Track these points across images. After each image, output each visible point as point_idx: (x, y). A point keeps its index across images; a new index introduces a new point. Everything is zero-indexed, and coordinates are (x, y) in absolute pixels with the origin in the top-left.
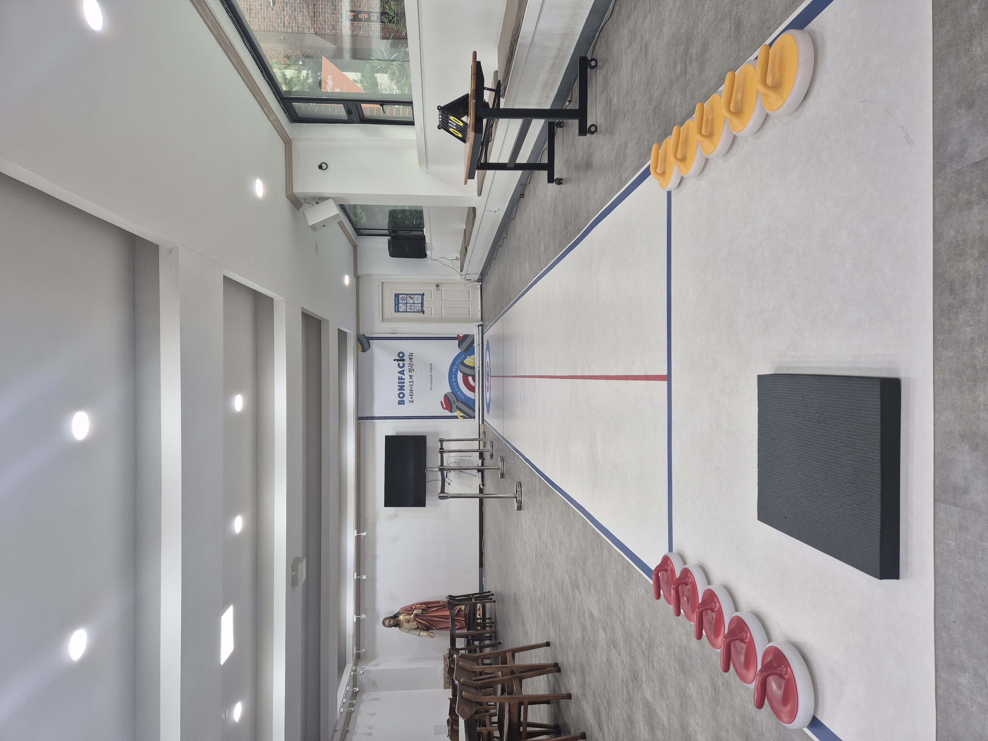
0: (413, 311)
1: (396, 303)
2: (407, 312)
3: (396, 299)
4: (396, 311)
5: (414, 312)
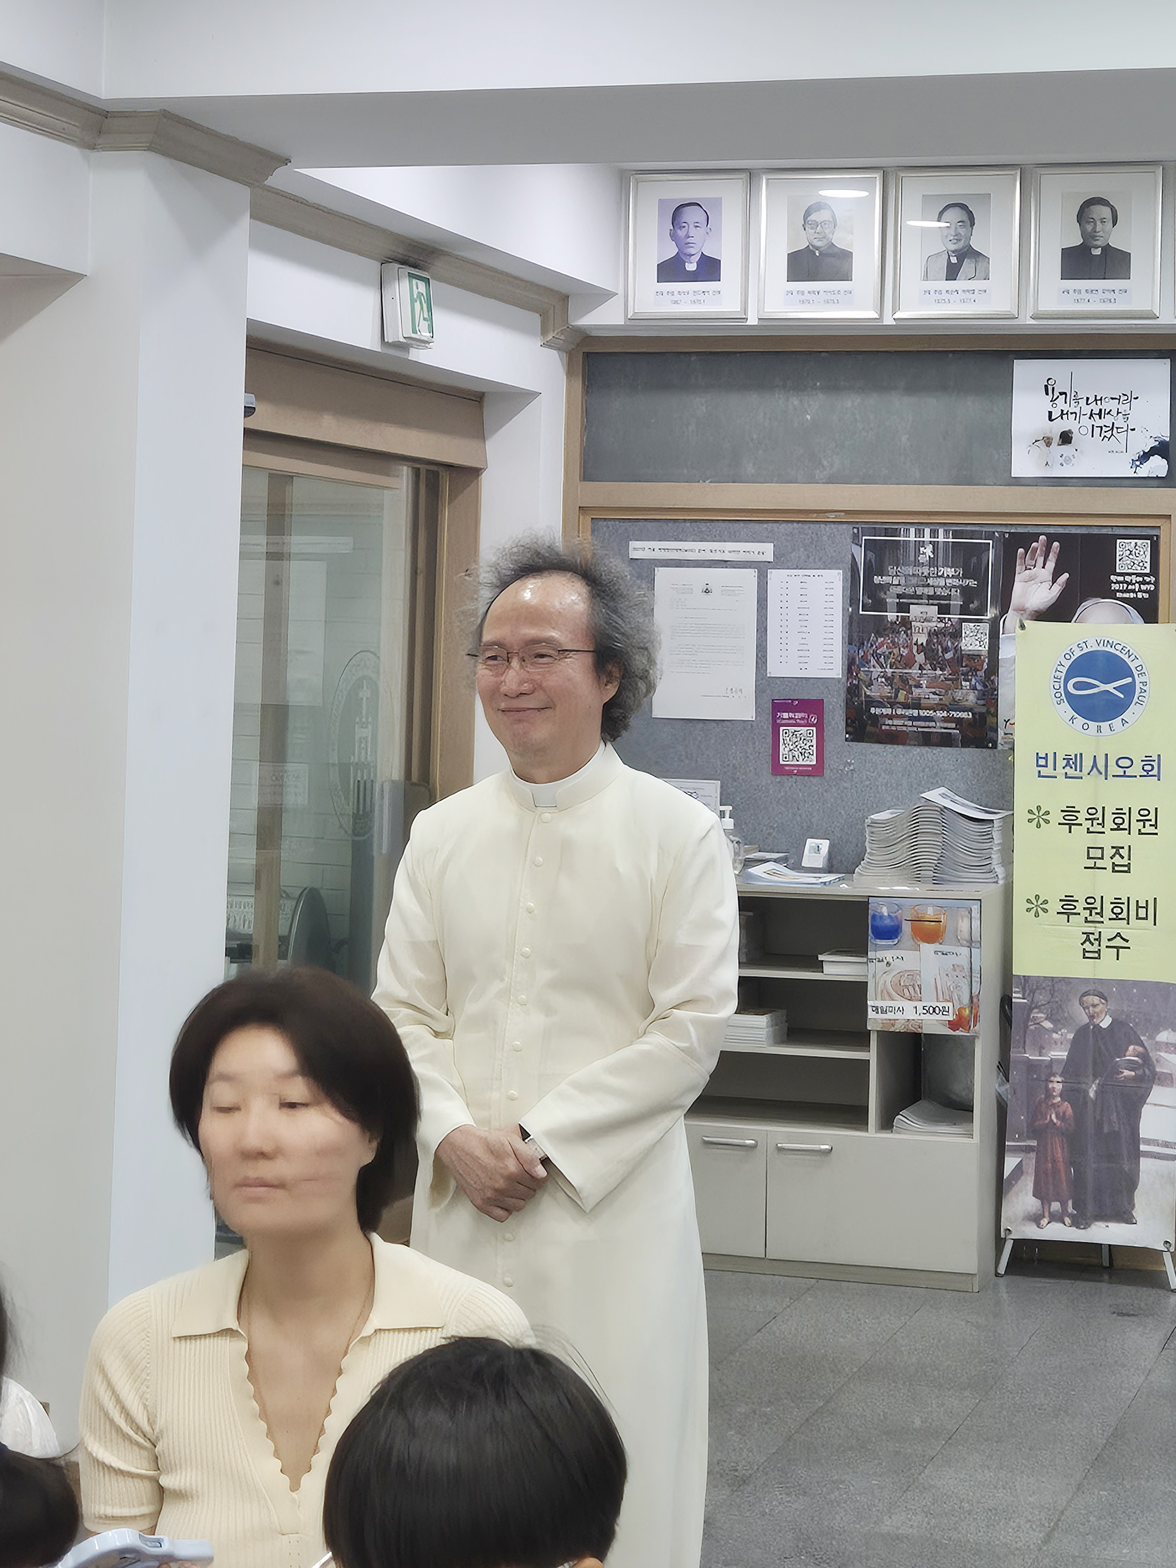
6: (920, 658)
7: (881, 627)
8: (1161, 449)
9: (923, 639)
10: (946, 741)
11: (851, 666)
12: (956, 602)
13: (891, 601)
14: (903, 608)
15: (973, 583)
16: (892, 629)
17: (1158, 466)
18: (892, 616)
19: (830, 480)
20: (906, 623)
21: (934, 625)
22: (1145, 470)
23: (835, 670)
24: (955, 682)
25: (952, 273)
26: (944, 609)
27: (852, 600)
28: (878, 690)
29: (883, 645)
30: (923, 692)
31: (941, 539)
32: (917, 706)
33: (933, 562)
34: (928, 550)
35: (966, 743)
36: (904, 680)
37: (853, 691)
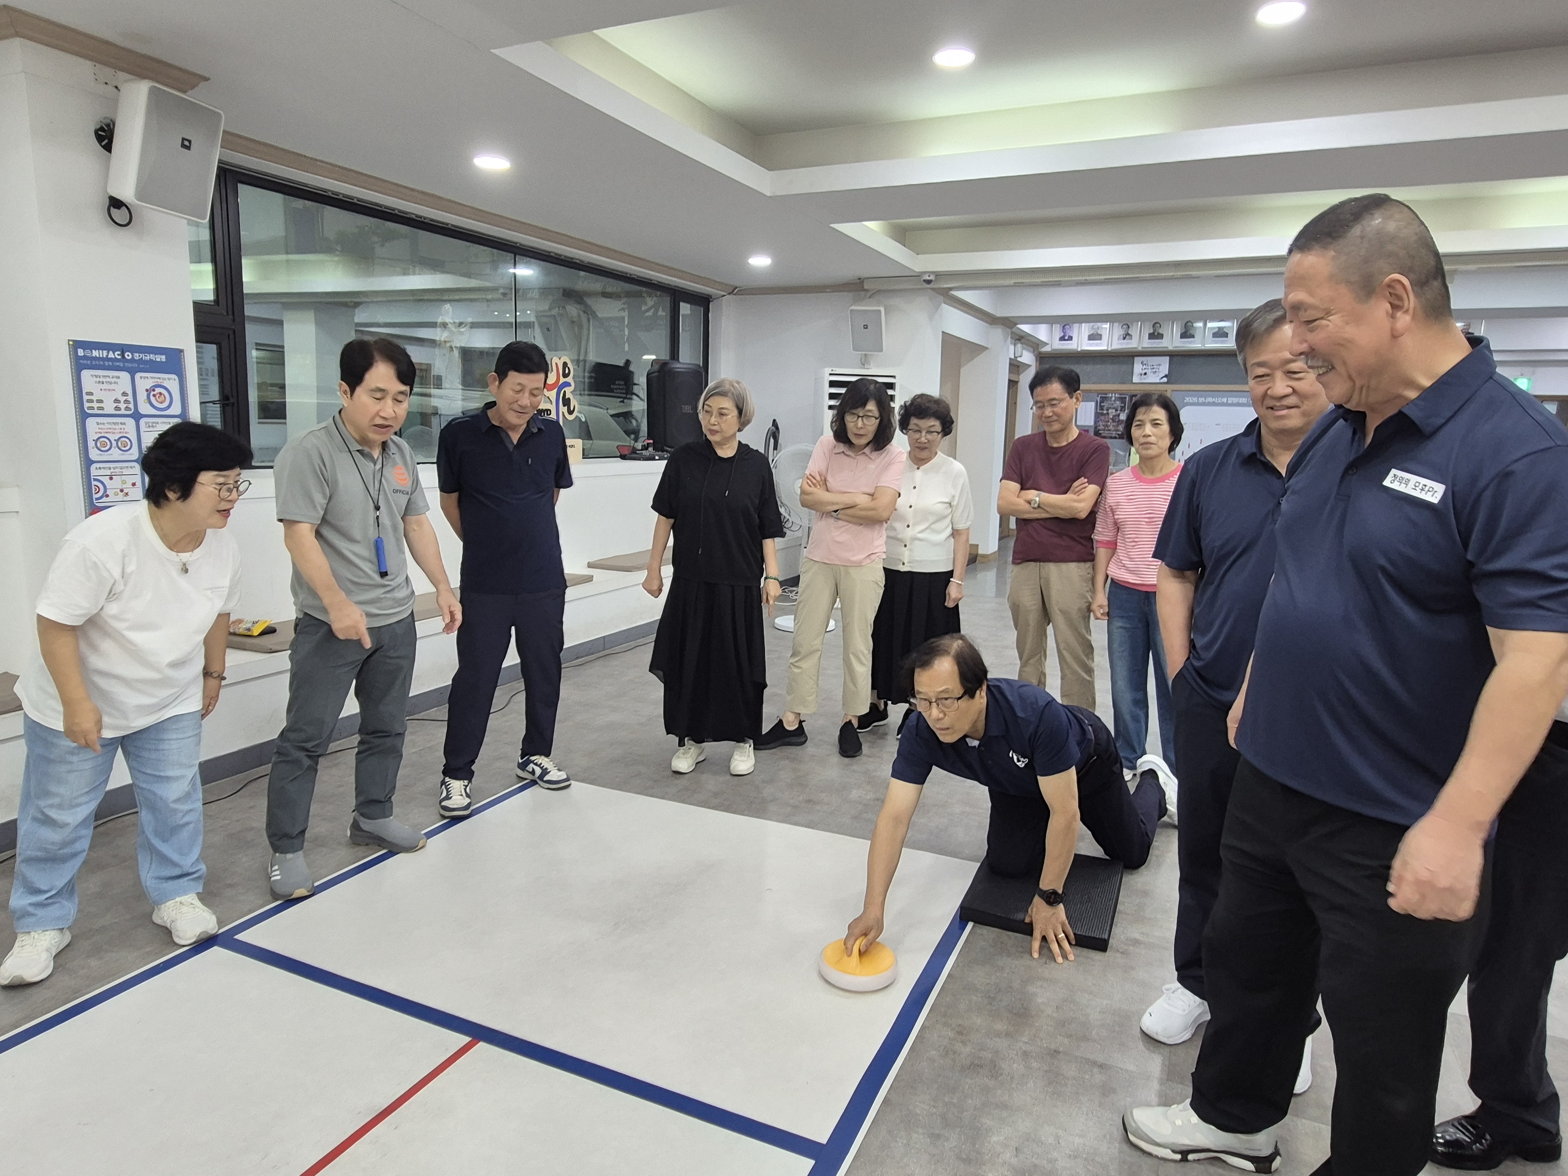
0: (94, 454)
1: (128, 356)
2: (83, 416)
3: (152, 357)
4: (81, 352)
5: (87, 462)
6: (1111, 421)
7: (1103, 414)
8: (1166, 376)
9: (1111, 417)
10: (1115, 438)
11: (1095, 422)
12: (1119, 409)
13: (1105, 408)
14: (1108, 410)
15: (1123, 405)
16: (1105, 414)
17: (1165, 380)
18: (1105, 412)
19: (1093, 383)
20: (1108, 413)
21: (1114, 414)
22: (1162, 381)
23: (1092, 424)
24: (1118, 426)
25: (1124, 338)
26: (1117, 410)
27: (1096, 408)
28: (1102, 427)
29: (1102, 418)
30: (1111, 428)
31: (1117, 395)
32: (1109, 430)
33: (1114, 401)
34: (1113, 398)
35: (1119, 438)
36: (1107, 425)
37: (1096, 428)
